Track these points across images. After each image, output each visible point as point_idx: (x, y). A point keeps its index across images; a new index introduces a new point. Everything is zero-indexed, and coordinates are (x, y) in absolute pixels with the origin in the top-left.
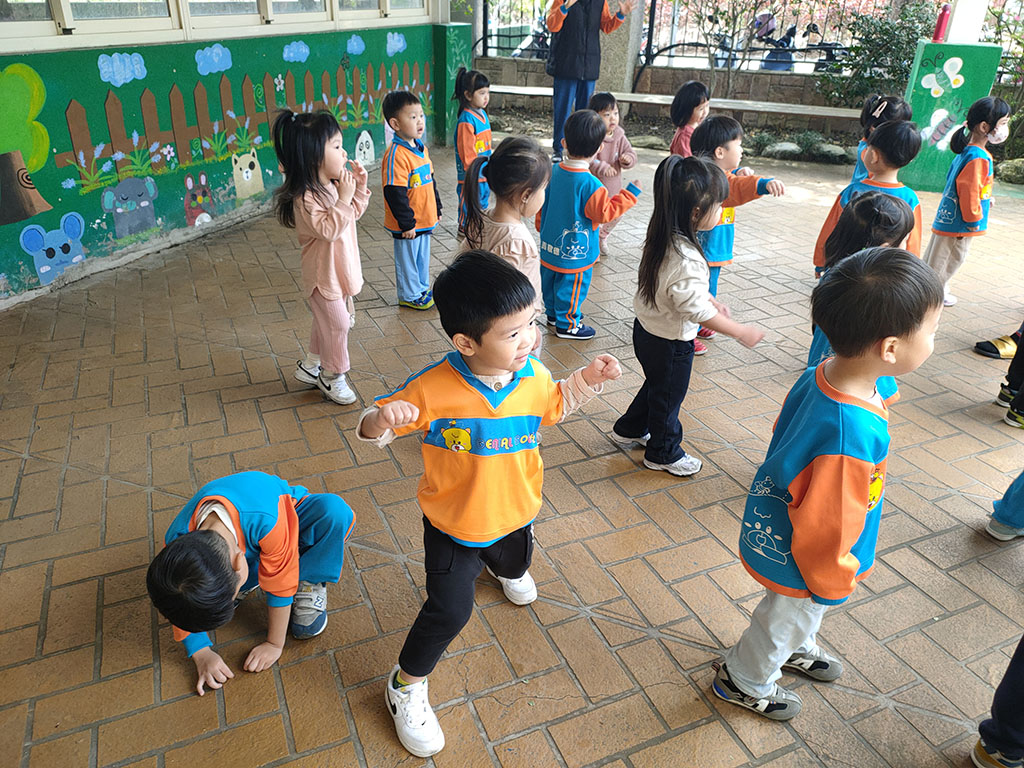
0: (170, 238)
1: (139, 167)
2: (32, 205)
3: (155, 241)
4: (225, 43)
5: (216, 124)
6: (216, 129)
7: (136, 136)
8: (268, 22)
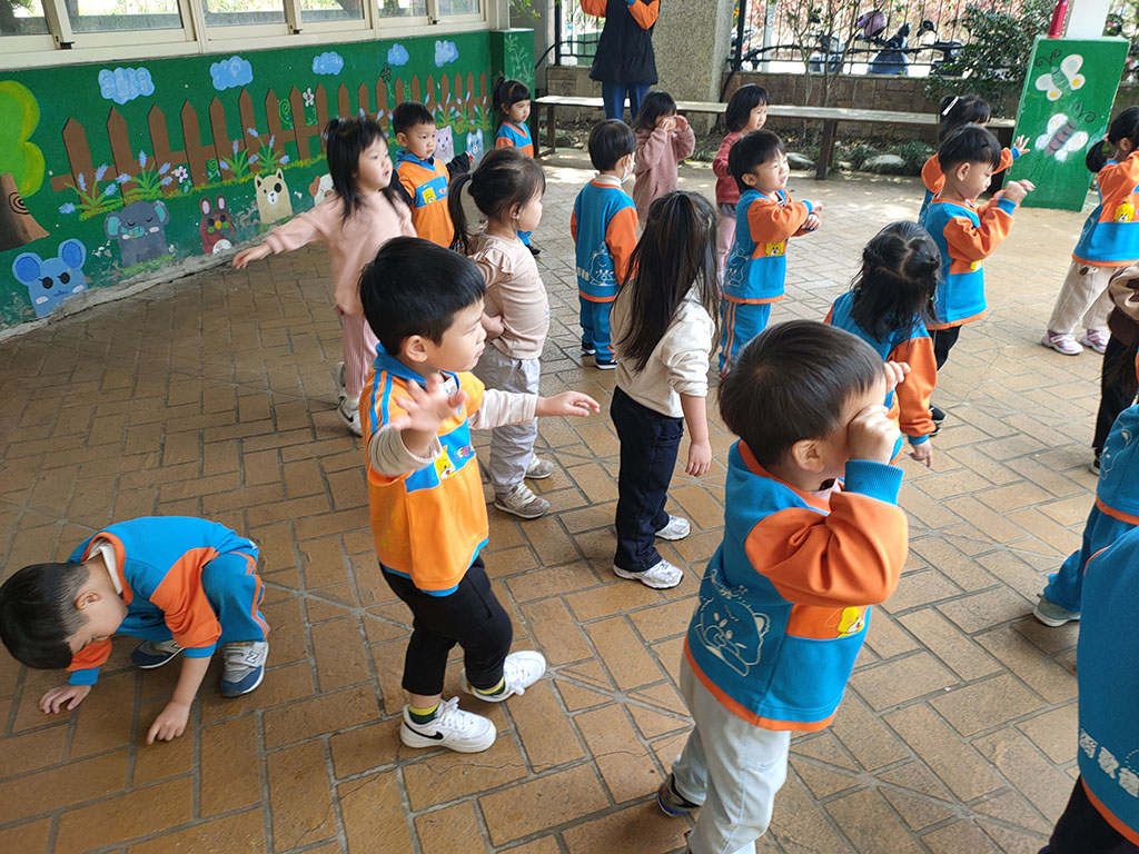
0: (184, 266)
1: (147, 190)
2: (25, 232)
3: (167, 270)
4: (244, 55)
5: (236, 143)
6: (236, 148)
7: (143, 158)
8: (296, 32)
